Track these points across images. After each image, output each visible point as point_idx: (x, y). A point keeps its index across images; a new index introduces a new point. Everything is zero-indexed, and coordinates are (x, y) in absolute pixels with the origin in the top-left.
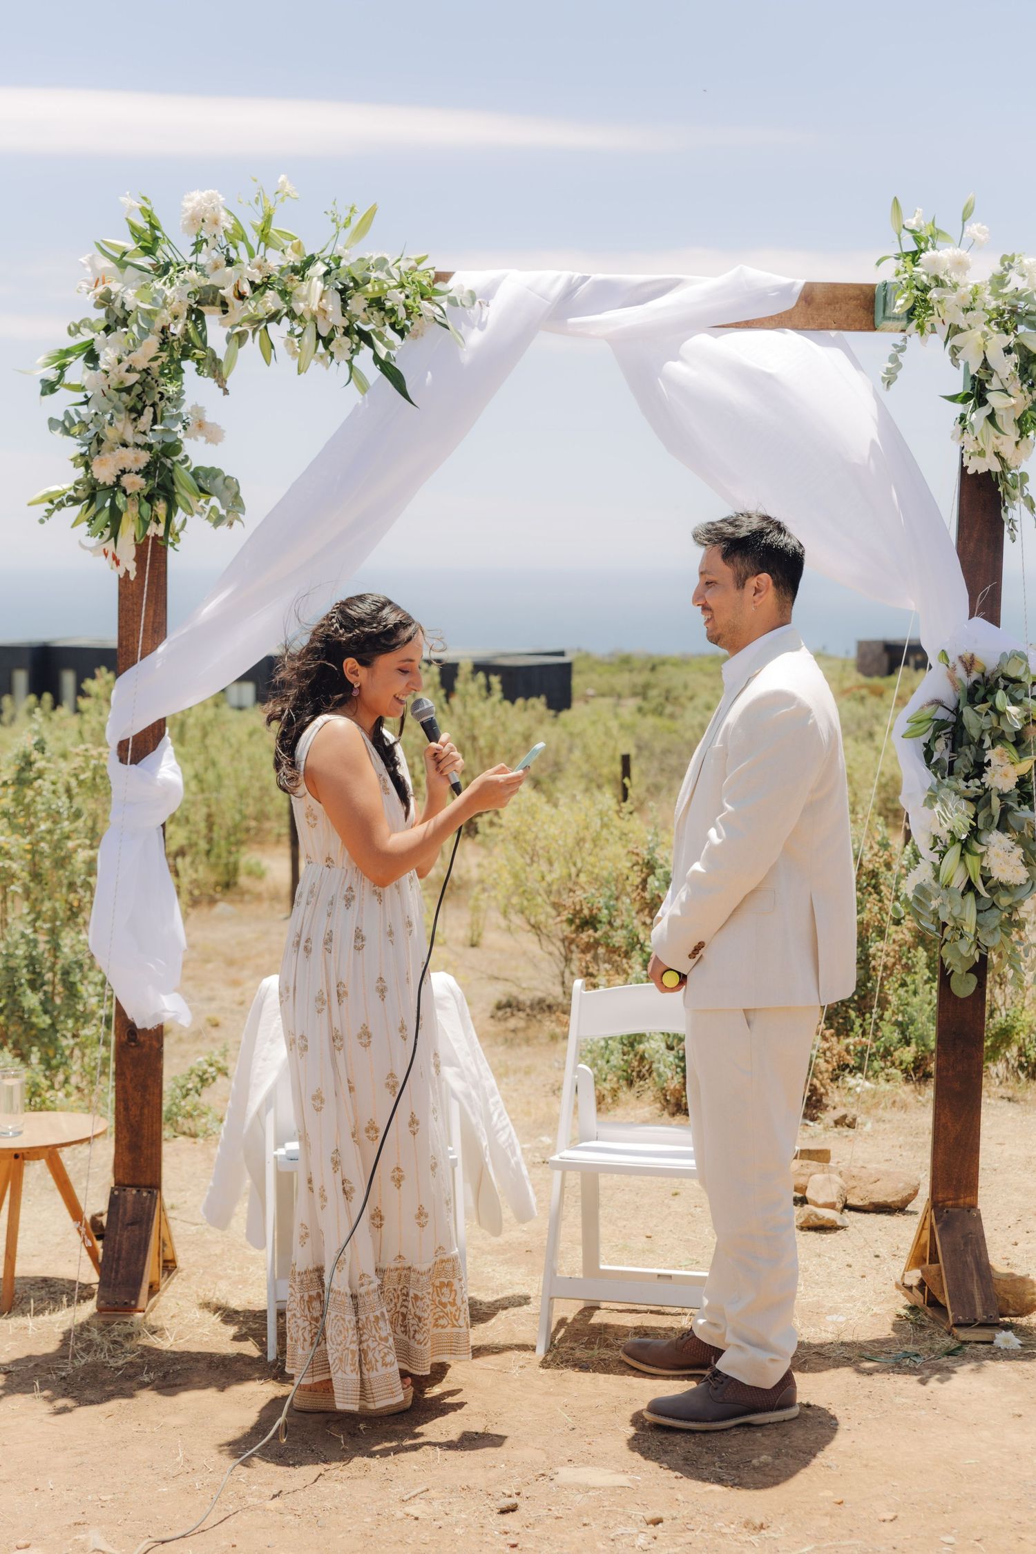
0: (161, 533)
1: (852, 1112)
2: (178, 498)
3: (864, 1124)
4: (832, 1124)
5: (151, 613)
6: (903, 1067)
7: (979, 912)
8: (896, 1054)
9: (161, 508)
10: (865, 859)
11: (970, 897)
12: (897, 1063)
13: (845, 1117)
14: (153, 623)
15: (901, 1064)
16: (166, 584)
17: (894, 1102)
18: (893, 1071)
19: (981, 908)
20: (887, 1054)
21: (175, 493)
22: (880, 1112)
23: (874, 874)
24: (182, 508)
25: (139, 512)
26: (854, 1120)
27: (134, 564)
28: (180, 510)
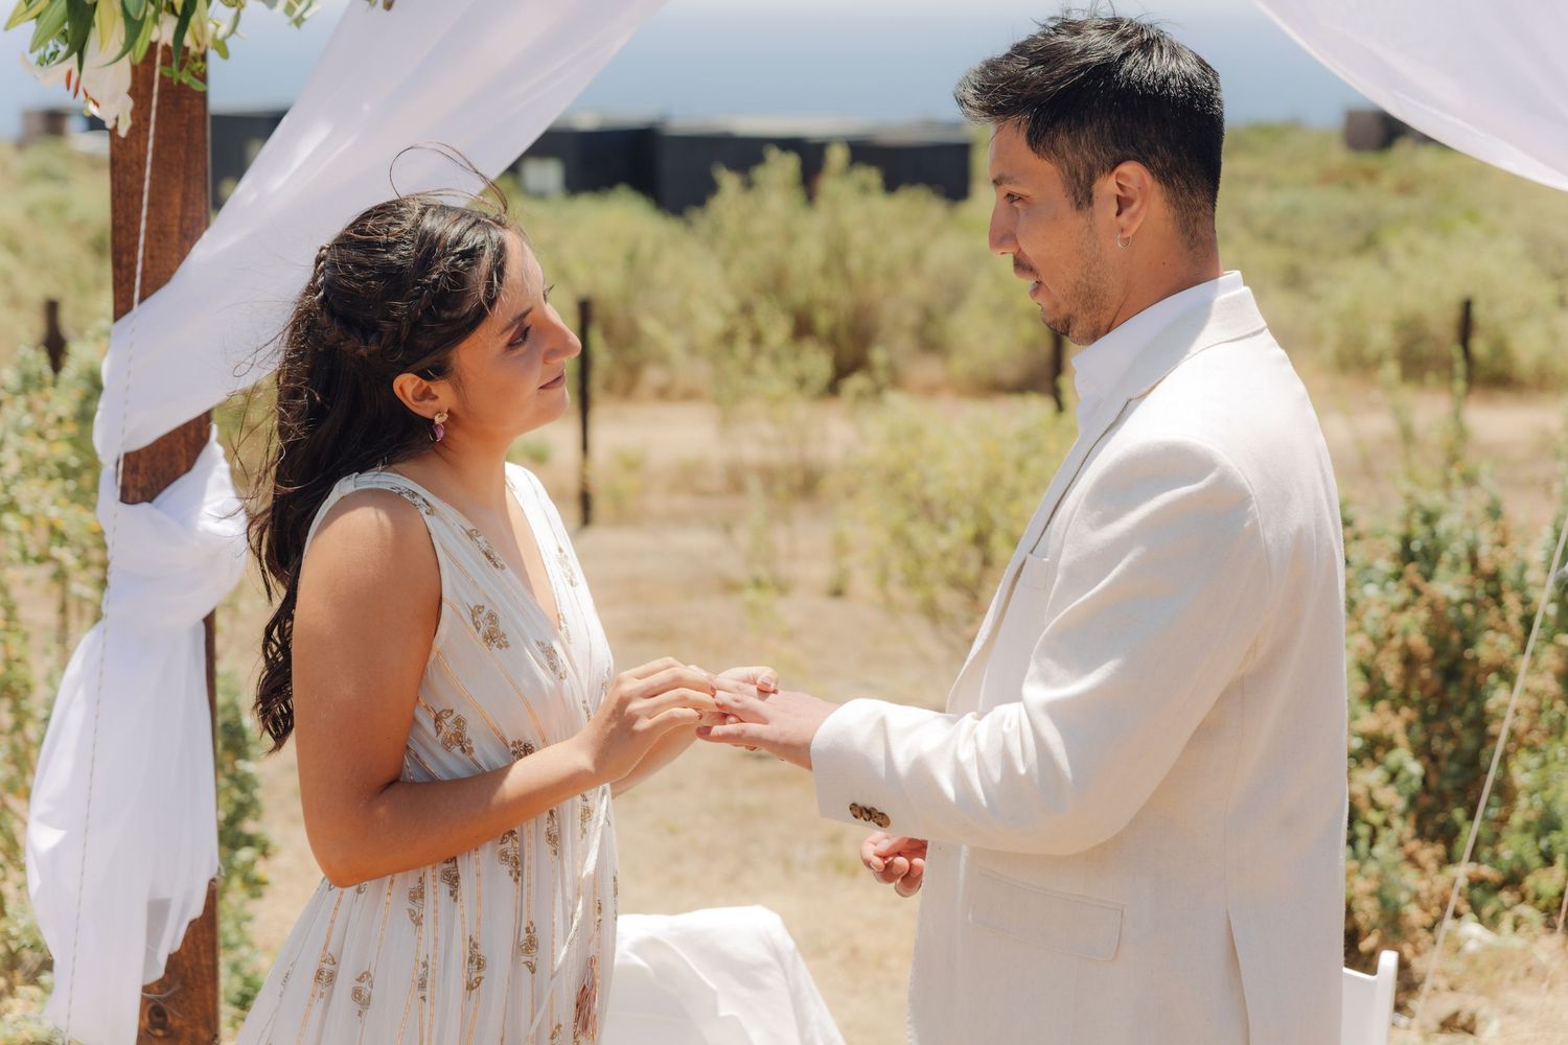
1: (1465, 1002)
3: (1487, 1020)
4: (1435, 1026)
6: (1542, 903)
8: (1529, 882)
10: (1484, 552)
12: (1531, 896)
13: (1456, 1015)
15: (1538, 898)
17: (1529, 971)
18: (1526, 910)
20: (1513, 880)
22: (1513, 996)
23: (1494, 577)
26: (1472, 1019)
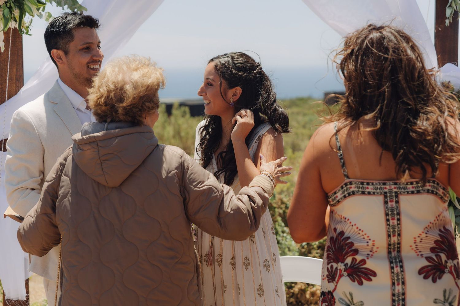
0: (17, 27)
2: (25, 7)
5: (15, 70)
7: (456, 217)
9: (16, 13)
11: (451, 209)
14: (16, 75)
16: (22, 54)
19: (457, 215)
21: (24, 4)
24: (28, 13)
25: (3, 14)
27: (4, 44)
28: (27, 14)
